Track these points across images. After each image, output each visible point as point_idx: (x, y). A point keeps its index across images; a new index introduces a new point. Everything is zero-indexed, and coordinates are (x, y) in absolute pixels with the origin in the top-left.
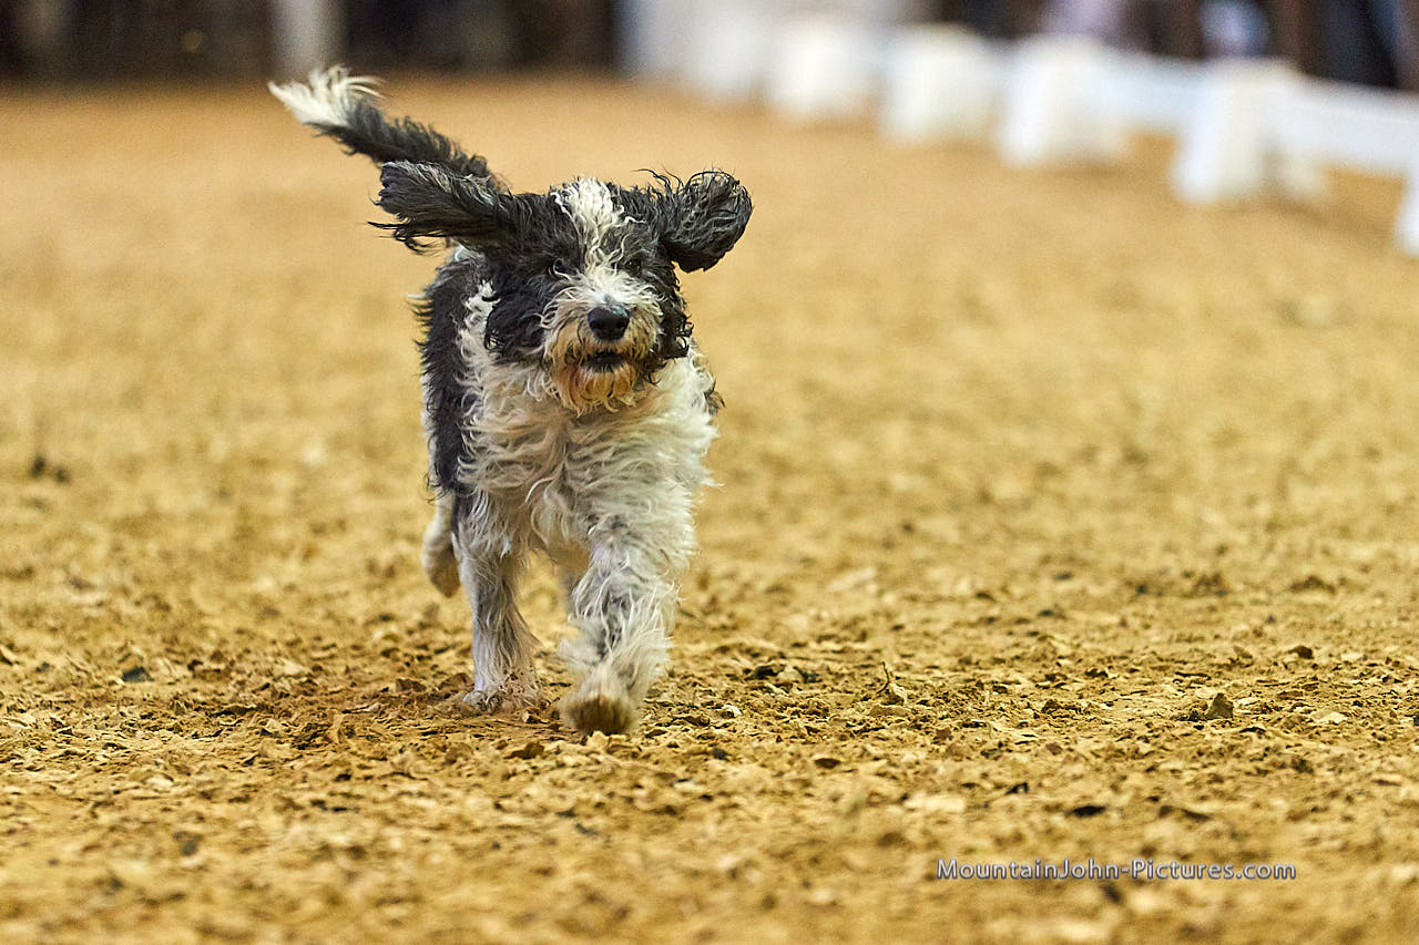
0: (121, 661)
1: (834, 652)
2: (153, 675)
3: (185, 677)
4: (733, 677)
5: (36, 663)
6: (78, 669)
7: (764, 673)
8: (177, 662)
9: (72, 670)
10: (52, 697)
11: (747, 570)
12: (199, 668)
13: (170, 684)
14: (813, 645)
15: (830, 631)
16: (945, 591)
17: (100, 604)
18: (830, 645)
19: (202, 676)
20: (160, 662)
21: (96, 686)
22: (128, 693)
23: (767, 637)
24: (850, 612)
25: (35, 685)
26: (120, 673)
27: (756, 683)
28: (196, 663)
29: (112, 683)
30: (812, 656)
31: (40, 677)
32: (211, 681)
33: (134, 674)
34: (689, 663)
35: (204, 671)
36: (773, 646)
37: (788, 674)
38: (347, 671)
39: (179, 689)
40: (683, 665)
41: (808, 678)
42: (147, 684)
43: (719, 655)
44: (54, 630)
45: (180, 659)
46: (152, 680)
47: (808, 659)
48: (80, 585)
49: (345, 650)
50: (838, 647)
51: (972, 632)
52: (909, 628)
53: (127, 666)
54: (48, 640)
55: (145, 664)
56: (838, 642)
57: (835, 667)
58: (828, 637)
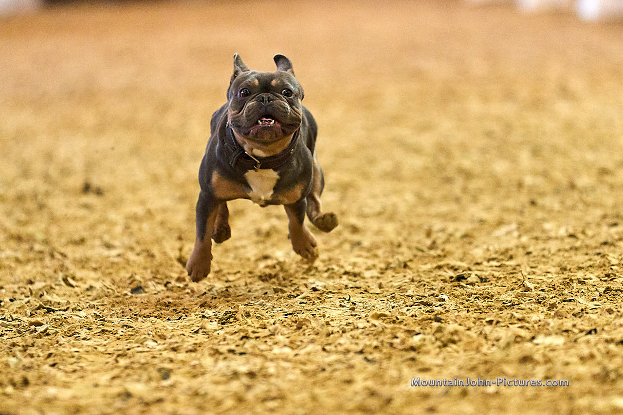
0: (130, 284)
1: (496, 266)
2: (146, 290)
3: (163, 290)
4: (444, 281)
5: (87, 286)
6: (108, 288)
7: (460, 278)
8: (158, 283)
9: (105, 289)
10: (95, 303)
11: (451, 227)
12: (169, 285)
13: (155, 294)
14: (485, 263)
15: (494, 256)
16: (553, 234)
17: (119, 255)
18: (494, 263)
19: (171, 290)
20: (150, 283)
21: (117, 297)
22: (134, 300)
23: (461, 260)
24: (504, 246)
25: (86, 297)
26: (129, 289)
27: (456, 283)
28: (168, 283)
29: (126, 295)
30: (485, 269)
31: (89, 293)
32: (175, 292)
33: (137, 289)
34: (422, 275)
35: (173, 287)
36: (464, 265)
37: (473, 278)
38: (246, 284)
39: (160, 296)
40: (419, 276)
41: (483, 280)
42: (144, 295)
43: (437, 270)
44: (95, 269)
45: (160, 281)
46: (146, 292)
47: (483, 271)
48: (108, 246)
49: (245, 274)
50: (498, 264)
51: (566, 254)
52: (534, 253)
53: (133, 286)
54: (93, 275)
55: (143, 285)
56: (498, 261)
57: (497, 274)
58: (493, 259)
